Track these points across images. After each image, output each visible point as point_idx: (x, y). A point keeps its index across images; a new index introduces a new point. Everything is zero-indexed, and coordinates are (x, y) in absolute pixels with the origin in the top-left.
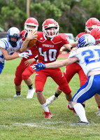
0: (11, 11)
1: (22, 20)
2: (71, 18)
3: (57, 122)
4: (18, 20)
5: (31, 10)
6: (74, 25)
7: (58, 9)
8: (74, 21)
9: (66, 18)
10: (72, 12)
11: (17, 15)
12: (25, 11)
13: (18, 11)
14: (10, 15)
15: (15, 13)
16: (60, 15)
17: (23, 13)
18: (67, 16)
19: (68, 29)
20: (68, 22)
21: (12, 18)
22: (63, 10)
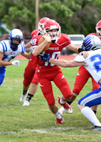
0: (19, 12)
1: (30, 21)
2: (83, 19)
3: (68, 128)
4: (27, 20)
5: (40, 10)
6: (85, 26)
7: (69, 9)
8: (86, 22)
9: (77, 19)
10: (84, 12)
11: (25, 16)
12: (34, 11)
13: (26, 11)
14: (18, 16)
15: (23, 13)
16: (71, 15)
17: (31, 13)
18: (78, 17)
19: (79, 30)
20: (79, 23)
21: (20, 19)
22: (74, 10)
